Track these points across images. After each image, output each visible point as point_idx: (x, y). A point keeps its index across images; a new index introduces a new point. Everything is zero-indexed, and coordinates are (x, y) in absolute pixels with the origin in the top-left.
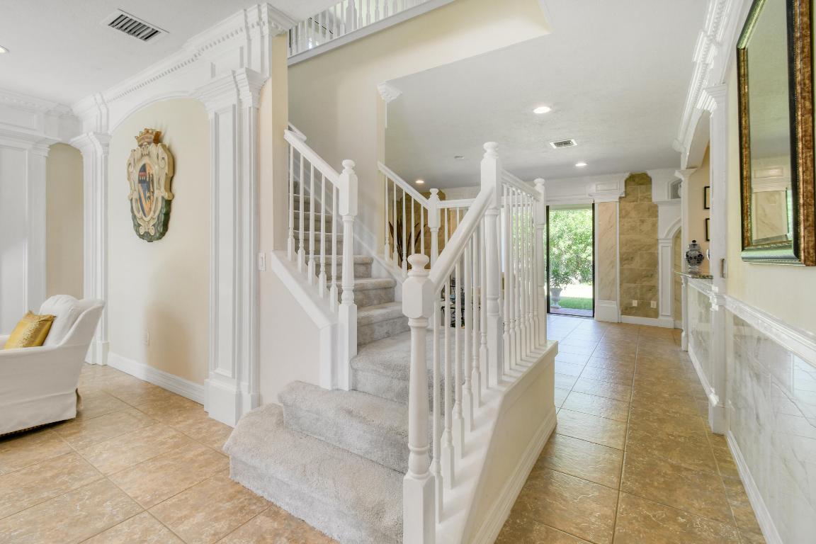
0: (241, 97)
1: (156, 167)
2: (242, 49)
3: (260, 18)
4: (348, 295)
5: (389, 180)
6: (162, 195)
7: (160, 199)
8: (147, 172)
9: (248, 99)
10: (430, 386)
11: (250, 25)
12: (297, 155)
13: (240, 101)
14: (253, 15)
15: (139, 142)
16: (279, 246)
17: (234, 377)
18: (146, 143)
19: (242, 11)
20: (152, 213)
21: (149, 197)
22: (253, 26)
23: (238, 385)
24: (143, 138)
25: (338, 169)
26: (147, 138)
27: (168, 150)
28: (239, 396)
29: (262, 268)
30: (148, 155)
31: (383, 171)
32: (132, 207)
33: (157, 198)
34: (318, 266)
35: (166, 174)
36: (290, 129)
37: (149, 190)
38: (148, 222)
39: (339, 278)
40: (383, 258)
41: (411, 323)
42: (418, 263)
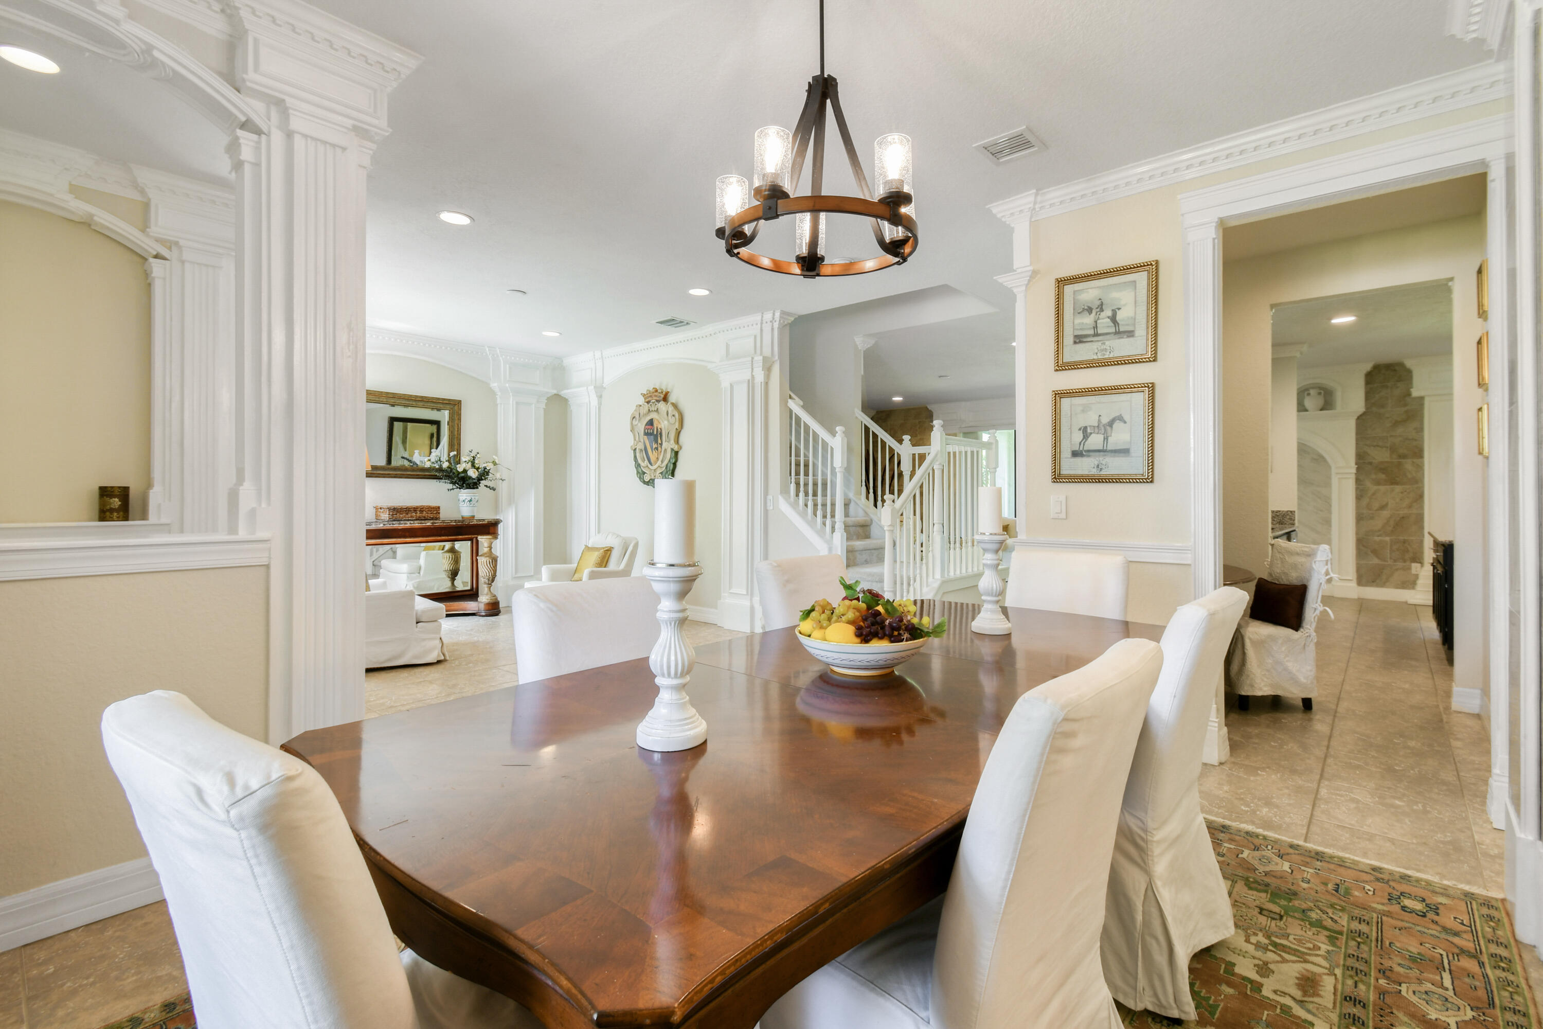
0: (754, 374)
1: (666, 422)
2: (755, 337)
3: (773, 319)
4: (839, 526)
5: (866, 426)
6: (672, 447)
7: (669, 451)
8: (655, 426)
9: (760, 377)
10: (895, 583)
11: (764, 322)
12: (798, 419)
13: (753, 377)
14: (768, 316)
15: (645, 399)
16: (785, 491)
17: (747, 594)
18: (654, 401)
19: (760, 314)
20: (659, 462)
21: (657, 449)
22: (767, 322)
23: (751, 600)
24: (651, 396)
25: (833, 434)
26: (656, 396)
27: (675, 406)
28: (752, 608)
29: (770, 508)
30: (657, 411)
31: (859, 417)
32: (635, 457)
33: (666, 450)
34: (815, 505)
35: (677, 429)
36: (790, 397)
37: (656, 442)
38: (655, 470)
39: (833, 516)
40: (860, 499)
41: (886, 528)
42: (889, 499)
